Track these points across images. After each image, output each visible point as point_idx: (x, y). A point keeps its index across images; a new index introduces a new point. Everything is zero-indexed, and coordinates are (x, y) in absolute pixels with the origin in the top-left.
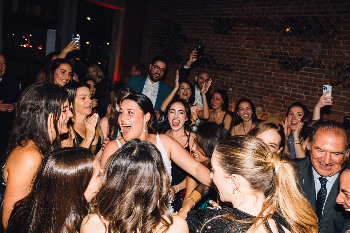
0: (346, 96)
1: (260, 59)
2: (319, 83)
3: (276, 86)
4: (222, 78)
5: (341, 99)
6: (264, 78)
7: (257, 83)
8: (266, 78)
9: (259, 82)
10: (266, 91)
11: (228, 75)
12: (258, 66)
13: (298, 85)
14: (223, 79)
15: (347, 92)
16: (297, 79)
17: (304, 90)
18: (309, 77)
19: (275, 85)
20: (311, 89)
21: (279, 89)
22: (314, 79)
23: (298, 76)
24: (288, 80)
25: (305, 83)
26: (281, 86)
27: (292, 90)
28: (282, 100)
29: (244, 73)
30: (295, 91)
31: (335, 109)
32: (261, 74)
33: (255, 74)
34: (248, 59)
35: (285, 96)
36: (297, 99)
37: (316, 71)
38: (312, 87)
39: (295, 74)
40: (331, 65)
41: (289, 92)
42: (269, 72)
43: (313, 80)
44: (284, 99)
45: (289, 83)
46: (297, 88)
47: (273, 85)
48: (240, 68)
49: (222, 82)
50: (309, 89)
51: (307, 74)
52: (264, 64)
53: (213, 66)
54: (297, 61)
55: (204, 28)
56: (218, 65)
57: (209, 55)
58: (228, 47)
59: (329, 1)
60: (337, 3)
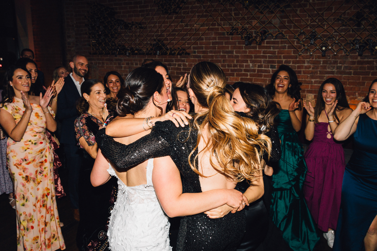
0: (311, 64)
1: (218, 37)
2: (284, 55)
3: (241, 64)
4: (178, 64)
5: (306, 67)
6: (226, 58)
7: (219, 64)
8: (228, 58)
9: (221, 62)
10: (230, 71)
11: (185, 60)
12: (217, 45)
13: (262, 59)
14: (180, 65)
15: (311, 59)
16: (261, 54)
17: (270, 64)
18: (272, 50)
19: (239, 64)
20: (276, 62)
21: (243, 67)
22: (278, 51)
23: (261, 51)
24: (252, 56)
25: (270, 57)
26: (246, 64)
27: (257, 66)
28: (249, 78)
29: (202, 55)
30: (260, 66)
31: (302, 79)
32: (222, 54)
33: (215, 55)
34: (204, 39)
35: (252, 73)
36: (264, 75)
37: (277, 43)
38: (277, 60)
39: (257, 48)
40: (295, 35)
41: (255, 68)
42: (230, 50)
43: (277, 53)
44: (250, 76)
45: (253, 59)
46: (262, 63)
47: (236, 64)
48: (196, 50)
49: (177, 69)
50: (273, 62)
51: (269, 47)
52: (223, 42)
53: (167, 52)
54: (261, 35)
55: (145, 9)
56: (173, 50)
57: (159, 40)
58: (179, 28)
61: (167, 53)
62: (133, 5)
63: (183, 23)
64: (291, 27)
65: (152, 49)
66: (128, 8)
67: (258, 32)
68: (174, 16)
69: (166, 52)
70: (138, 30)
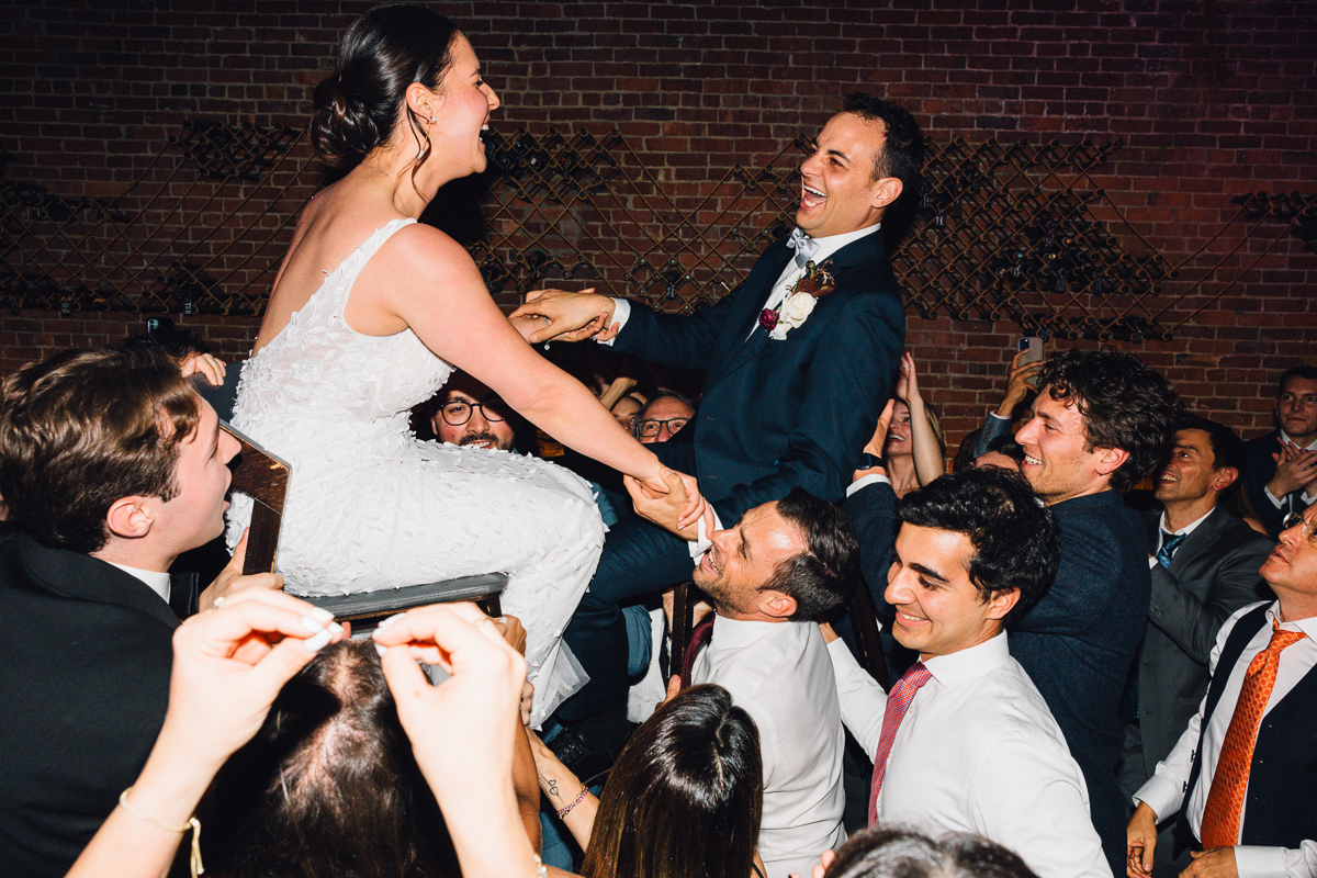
53: (222, 306)
54: (530, 264)
55: (132, 155)
56: (244, 300)
57: (191, 266)
58: (262, 228)
59: (574, 80)
60: (596, 89)
61: (224, 311)
62: (82, 138)
63: (278, 212)
64: (611, 245)
65: (163, 295)
66: (62, 145)
67: (520, 258)
68: (244, 186)
69: (217, 304)
70: (106, 225)
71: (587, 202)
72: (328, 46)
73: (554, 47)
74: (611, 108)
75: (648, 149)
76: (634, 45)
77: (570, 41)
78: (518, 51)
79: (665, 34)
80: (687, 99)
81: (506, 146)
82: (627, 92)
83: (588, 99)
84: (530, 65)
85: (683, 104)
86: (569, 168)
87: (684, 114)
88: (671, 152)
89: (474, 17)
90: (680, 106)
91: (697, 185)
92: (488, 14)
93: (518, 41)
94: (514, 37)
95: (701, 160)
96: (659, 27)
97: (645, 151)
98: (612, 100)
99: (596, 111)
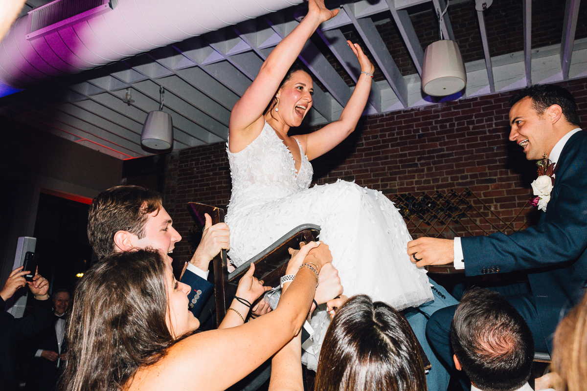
59: (446, 172)
60: (457, 174)
71: (457, 222)
72: (342, 172)
73: (436, 159)
74: (464, 181)
75: (485, 196)
76: (473, 153)
77: (443, 156)
78: (420, 163)
79: (487, 147)
80: (501, 173)
81: (417, 200)
82: (472, 173)
83: (452, 179)
84: (425, 168)
85: (500, 175)
86: (447, 207)
87: (501, 180)
88: (496, 197)
89: (400, 153)
90: (499, 176)
91: (512, 211)
92: (406, 151)
93: (419, 159)
94: (418, 158)
95: (513, 199)
96: (485, 144)
97: (483, 198)
98: (466, 177)
99: (457, 183)
